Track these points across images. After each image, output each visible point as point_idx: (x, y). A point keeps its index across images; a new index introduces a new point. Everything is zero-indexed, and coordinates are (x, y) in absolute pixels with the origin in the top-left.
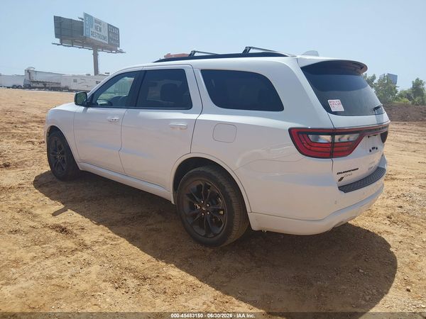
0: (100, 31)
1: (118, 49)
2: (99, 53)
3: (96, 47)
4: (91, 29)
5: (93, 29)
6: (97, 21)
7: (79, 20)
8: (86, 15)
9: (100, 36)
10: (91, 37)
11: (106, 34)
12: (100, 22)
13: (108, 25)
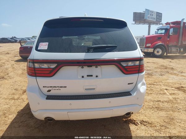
0: (153, 15)
1: (161, 23)
2: (151, 26)
3: (150, 23)
4: (148, 16)
5: (149, 16)
6: (151, 12)
7: (143, 12)
8: (146, 10)
9: (152, 18)
10: (148, 19)
11: (155, 17)
12: (152, 12)
13: (157, 12)
